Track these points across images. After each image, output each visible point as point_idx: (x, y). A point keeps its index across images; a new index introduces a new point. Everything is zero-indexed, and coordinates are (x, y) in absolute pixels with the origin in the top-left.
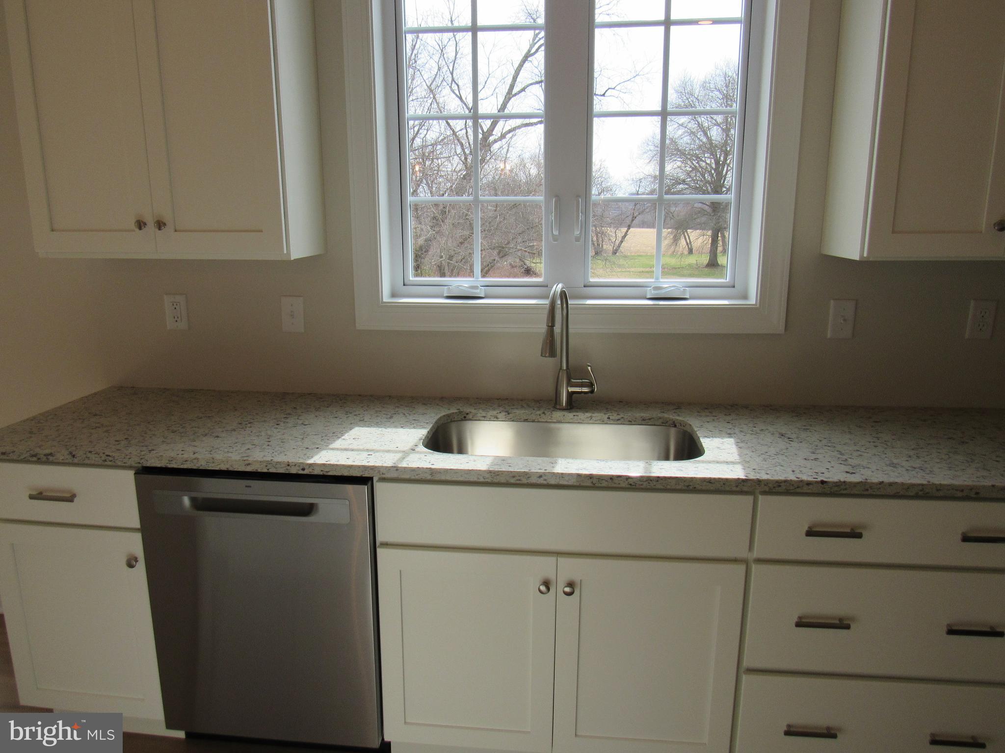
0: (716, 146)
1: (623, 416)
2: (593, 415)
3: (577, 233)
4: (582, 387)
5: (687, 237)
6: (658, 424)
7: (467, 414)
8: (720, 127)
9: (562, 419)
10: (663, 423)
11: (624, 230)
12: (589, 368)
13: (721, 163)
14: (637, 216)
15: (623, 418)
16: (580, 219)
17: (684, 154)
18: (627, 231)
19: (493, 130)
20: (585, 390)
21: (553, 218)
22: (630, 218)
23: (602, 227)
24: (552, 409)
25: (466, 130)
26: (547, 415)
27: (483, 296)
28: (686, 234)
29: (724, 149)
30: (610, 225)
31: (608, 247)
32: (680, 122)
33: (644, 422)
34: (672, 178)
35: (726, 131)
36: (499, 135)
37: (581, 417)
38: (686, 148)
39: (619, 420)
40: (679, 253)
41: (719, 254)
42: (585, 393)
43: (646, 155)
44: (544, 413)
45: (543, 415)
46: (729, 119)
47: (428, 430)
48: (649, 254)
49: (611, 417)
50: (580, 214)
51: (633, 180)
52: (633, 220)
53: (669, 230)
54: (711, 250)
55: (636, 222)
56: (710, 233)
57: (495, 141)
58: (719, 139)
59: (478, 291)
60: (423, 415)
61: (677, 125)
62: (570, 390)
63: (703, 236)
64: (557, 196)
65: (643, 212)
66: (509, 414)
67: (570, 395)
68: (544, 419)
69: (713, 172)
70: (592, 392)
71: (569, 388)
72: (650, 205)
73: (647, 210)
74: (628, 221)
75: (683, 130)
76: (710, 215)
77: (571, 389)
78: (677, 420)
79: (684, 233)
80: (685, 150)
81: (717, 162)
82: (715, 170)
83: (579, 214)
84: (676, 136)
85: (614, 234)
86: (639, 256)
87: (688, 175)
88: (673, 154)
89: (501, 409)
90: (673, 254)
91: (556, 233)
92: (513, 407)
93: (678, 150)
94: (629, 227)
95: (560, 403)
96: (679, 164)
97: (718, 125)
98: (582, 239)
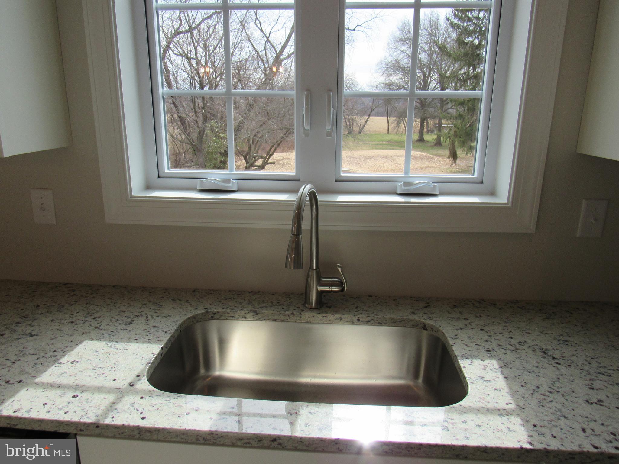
0: (424, 65)
1: (373, 318)
2: (343, 316)
3: (328, 128)
4: (332, 286)
5: (405, 123)
6: (409, 326)
7: (215, 314)
8: (427, 53)
9: (311, 320)
10: (413, 325)
11: (366, 118)
12: (339, 269)
13: (427, 76)
14: (375, 108)
15: (373, 320)
16: (332, 113)
17: (404, 70)
18: (368, 119)
19: (282, 52)
20: (335, 289)
21: (304, 113)
22: (370, 110)
23: (352, 116)
24: (301, 308)
25: (265, 51)
26: (295, 316)
27: (235, 189)
28: (404, 121)
29: (429, 67)
30: (357, 114)
31: (356, 129)
32: (402, 50)
33: (393, 323)
34: (396, 85)
35: (430, 56)
36: (287, 55)
37: (330, 318)
38: (405, 66)
39: (369, 321)
40: (400, 133)
41: (424, 134)
42: (335, 292)
43: (380, 70)
44: (293, 314)
45: (292, 315)
46: (432, 48)
47: (162, 346)
48: (381, 133)
49: (361, 319)
50: (332, 109)
51: (372, 86)
52: (371, 112)
53: (394, 118)
54: (420, 131)
55: (374, 112)
56: (419, 120)
57: (285, 59)
58: (426, 61)
59: (231, 185)
60: (166, 317)
61: (400, 51)
62: (319, 290)
63: (415, 122)
64: (308, 90)
65: (378, 106)
66: (257, 314)
67: (320, 294)
68: (293, 319)
69: (422, 81)
70: (343, 290)
71: (318, 287)
72: (382, 102)
73: (381, 105)
74: (368, 112)
75: (404, 55)
76: (420, 109)
77: (321, 289)
78: (429, 324)
79: (403, 120)
80: (404, 67)
81: (424, 75)
82: (423, 80)
83: (330, 109)
84: (399, 58)
85: (360, 120)
86: (375, 134)
87: (406, 83)
88: (397, 70)
89: (250, 307)
90: (396, 134)
91: (307, 127)
92: (262, 305)
93: (400, 67)
94: (369, 116)
95: (310, 303)
96: (401, 76)
97: (425, 52)
98: (334, 134)
